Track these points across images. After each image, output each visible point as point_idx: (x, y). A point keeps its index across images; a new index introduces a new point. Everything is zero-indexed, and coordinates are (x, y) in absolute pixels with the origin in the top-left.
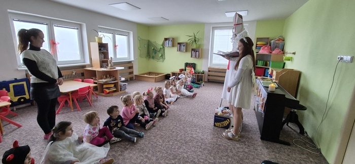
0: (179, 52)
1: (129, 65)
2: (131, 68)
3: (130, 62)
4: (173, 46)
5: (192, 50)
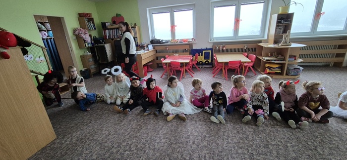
1: (338, 43)
3: (343, 38)
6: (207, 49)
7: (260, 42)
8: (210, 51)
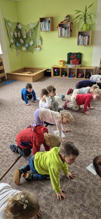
0: (61, 38)
4: (52, 29)
5: (80, 33)
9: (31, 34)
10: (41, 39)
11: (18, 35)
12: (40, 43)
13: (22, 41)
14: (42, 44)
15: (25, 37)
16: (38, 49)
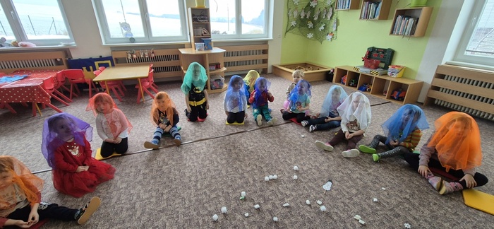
1: (262, 48)
2: (265, 52)
3: (266, 42)
4: (355, 6)
5: (400, 13)
6: (101, 58)
7: (183, 46)
8: (109, 62)
9: (325, 14)
10: (337, 23)
11: (306, 16)
12: (334, 29)
13: (310, 25)
14: (336, 30)
15: (316, 19)
16: (329, 37)
